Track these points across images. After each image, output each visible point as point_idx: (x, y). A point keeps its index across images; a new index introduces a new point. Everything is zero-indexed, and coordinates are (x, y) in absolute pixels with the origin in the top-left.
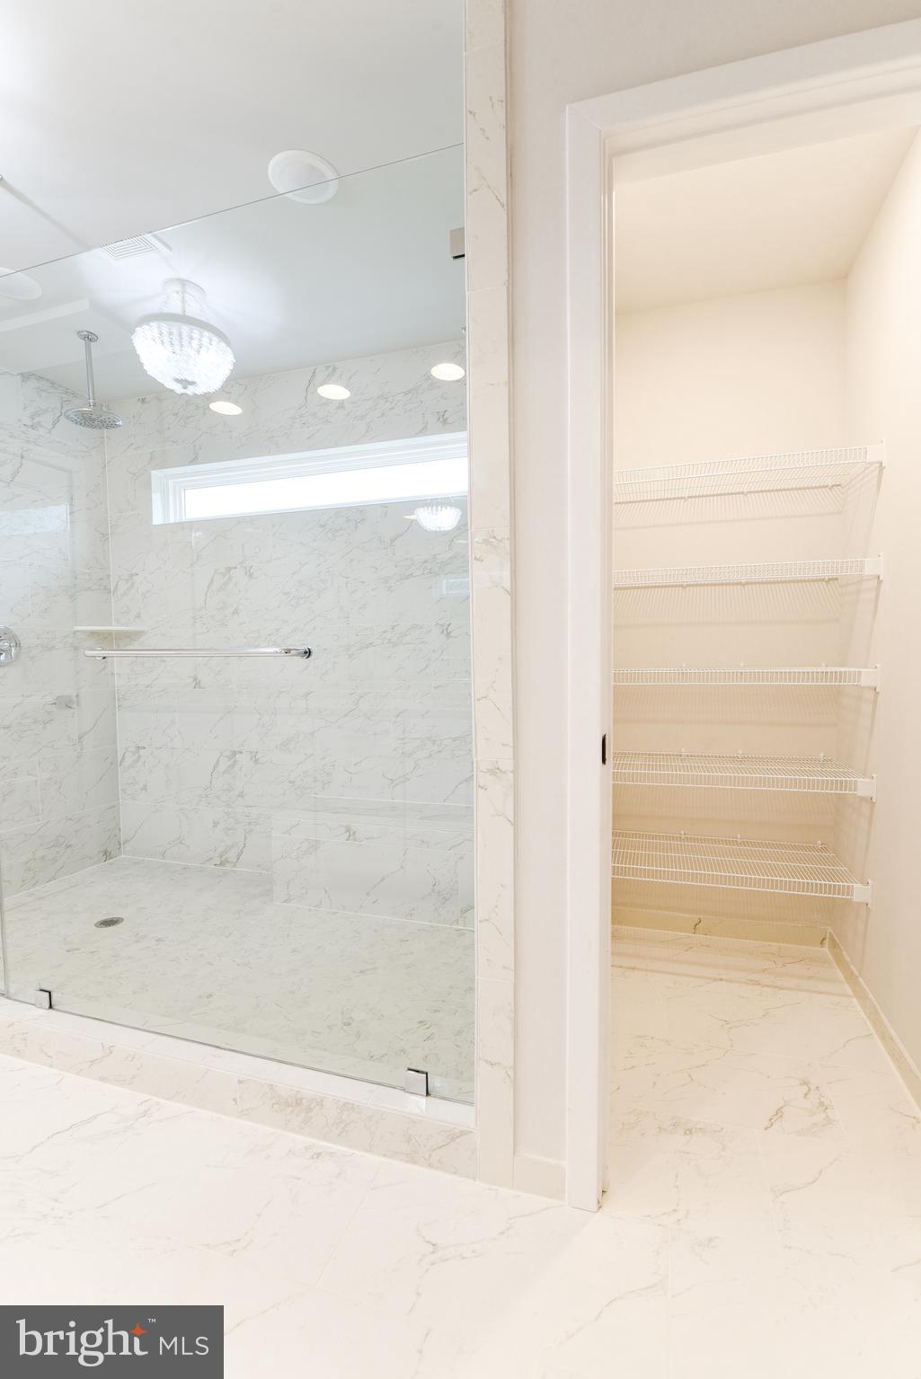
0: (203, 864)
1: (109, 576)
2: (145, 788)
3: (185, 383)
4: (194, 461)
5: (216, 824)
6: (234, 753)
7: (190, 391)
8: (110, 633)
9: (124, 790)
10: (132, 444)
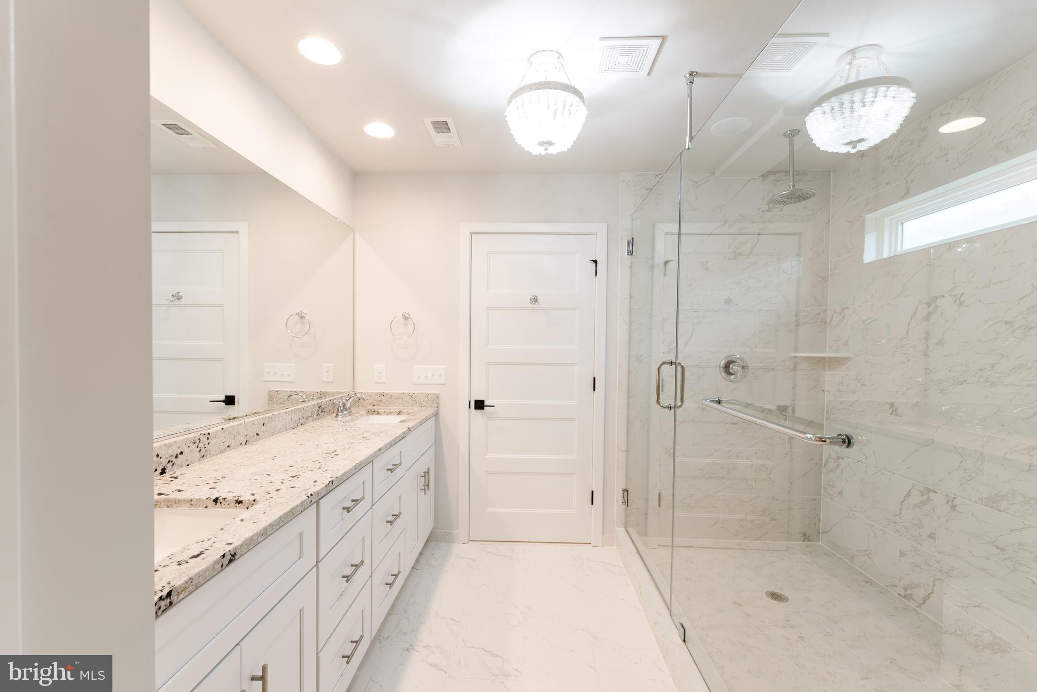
0: (887, 586)
1: (826, 311)
2: (841, 493)
3: (852, 143)
4: (906, 195)
5: (902, 554)
6: (928, 490)
7: (861, 147)
8: (824, 358)
9: (825, 489)
10: (851, 196)
